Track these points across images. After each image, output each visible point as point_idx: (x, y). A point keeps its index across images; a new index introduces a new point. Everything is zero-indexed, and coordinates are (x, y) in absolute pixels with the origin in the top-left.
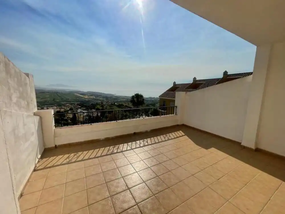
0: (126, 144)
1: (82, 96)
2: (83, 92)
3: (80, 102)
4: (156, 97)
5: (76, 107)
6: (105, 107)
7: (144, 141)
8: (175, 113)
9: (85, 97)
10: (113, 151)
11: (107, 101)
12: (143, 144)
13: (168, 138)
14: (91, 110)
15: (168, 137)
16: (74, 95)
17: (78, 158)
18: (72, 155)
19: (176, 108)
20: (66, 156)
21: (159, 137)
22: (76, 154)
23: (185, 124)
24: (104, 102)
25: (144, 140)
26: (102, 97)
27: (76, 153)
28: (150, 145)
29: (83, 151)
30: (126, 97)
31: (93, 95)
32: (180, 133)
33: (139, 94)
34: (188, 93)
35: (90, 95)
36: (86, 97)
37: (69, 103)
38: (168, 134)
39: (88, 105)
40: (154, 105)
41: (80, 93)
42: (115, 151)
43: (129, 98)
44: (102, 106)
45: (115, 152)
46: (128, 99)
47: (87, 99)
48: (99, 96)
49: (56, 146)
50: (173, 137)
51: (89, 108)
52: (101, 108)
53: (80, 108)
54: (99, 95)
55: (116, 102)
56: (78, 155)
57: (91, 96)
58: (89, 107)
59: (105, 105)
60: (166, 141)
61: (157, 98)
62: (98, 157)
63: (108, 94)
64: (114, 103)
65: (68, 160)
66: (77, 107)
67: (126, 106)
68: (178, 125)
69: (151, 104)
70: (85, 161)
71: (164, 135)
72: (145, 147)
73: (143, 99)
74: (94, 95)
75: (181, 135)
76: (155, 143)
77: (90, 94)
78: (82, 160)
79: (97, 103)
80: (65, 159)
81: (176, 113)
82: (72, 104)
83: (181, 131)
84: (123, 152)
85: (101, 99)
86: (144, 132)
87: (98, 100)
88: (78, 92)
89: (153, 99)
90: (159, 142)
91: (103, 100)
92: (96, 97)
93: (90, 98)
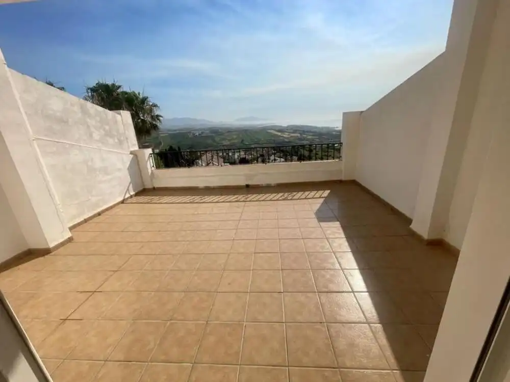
1: (279, 134)
2: (281, 126)
3: (275, 145)
9: (284, 135)
14: (291, 157)
16: (268, 132)
26: (311, 134)
31: (296, 130)
35: (292, 131)
36: (286, 135)
39: (288, 150)
41: (277, 129)
47: (287, 138)
48: (307, 132)
51: (288, 154)
53: (274, 154)
54: (306, 130)
57: (293, 133)
58: (288, 152)
59: (314, 149)
63: (323, 128)
74: (299, 130)
77: (292, 129)
85: (309, 137)
86: (273, 185)
87: (304, 139)
88: (273, 128)
91: (313, 140)
92: (301, 134)
93: (292, 137)
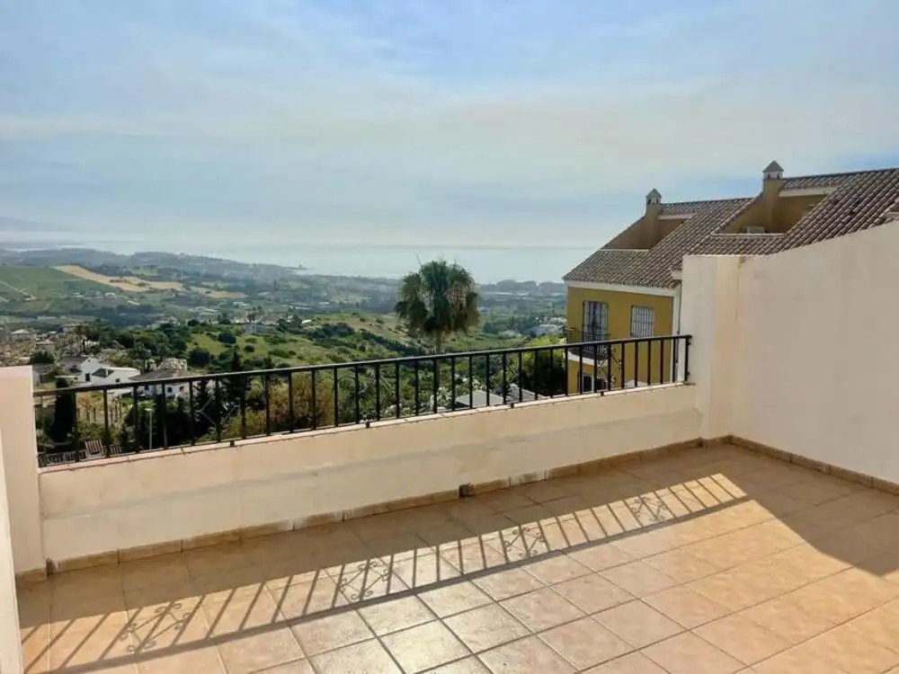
0: (427, 550)
1: (104, 280)
3: (92, 319)
4: (539, 281)
5: (71, 342)
6: (241, 342)
7: (521, 533)
8: (680, 377)
9: (124, 286)
10: (363, 590)
11: (256, 304)
12: (523, 551)
13: (656, 517)
14: (158, 363)
15: (654, 509)
16: (57, 272)
17: (184, 627)
18: (148, 612)
19: (688, 344)
20: (119, 618)
21: (602, 511)
22: (167, 610)
23: (739, 433)
24: (240, 316)
25: (524, 526)
26: (222, 285)
27: (167, 605)
28: (563, 552)
29: (203, 591)
30: (366, 280)
31: (169, 271)
32: (719, 486)
33: (450, 263)
34: (757, 260)
36: (131, 285)
37: (25, 321)
38: (650, 495)
39: (144, 335)
40: (528, 327)
41: (99, 263)
42: (379, 589)
43: (383, 288)
44: (227, 339)
45: (376, 595)
46: (375, 295)
48: (209, 277)
49: (50, 564)
50: (681, 511)
51: (148, 351)
52: (216, 349)
53: (96, 351)
54: (202, 272)
55: (307, 314)
56: (179, 614)
57: (159, 278)
58: (147, 343)
59: (239, 333)
60: (644, 529)
61: (549, 286)
62: (290, 623)
63: (256, 268)
64: (297, 321)
65: (130, 640)
66: (75, 345)
67: (367, 336)
68: (700, 444)
69: (513, 321)
70: (226, 646)
71: (630, 501)
72: (536, 565)
73: (472, 297)
75: (726, 498)
76: (590, 544)
77: (152, 267)
78: (209, 641)
79: (193, 323)
80: (119, 637)
81: (687, 374)
82: (45, 329)
83: (718, 477)
84: (423, 596)
85: (215, 295)
86: (515, 481)
89: (521, 294)
90: (608, 539)
91: (230, 304)
92: (187, 286)
93: (153, 291)
